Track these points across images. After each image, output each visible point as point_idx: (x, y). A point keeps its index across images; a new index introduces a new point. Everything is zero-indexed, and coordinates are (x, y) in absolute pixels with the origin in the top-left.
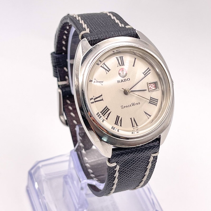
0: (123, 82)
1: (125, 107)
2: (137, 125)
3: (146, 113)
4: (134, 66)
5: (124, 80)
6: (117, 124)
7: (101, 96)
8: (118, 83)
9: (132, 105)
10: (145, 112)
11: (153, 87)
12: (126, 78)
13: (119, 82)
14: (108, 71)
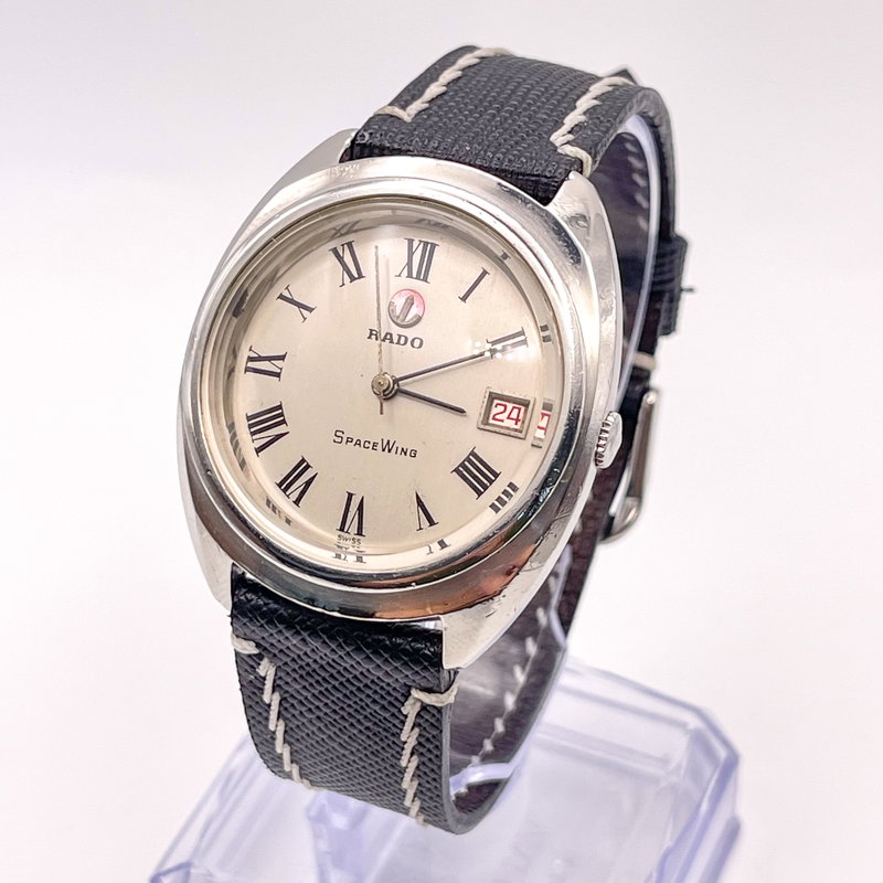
0: (391, 342)
1: (349, 440)
2: (360, 532)
3: (420, 503)
4: (464, 299)
5: (400, 336)
6: (285, 491)
7: (282, 358)
8: (369, 338)
9: (379, 447)
10: (418, 497)
11: (508, 418)
12: (410, 333)
13: (373, 337)
14: (352, 279)
